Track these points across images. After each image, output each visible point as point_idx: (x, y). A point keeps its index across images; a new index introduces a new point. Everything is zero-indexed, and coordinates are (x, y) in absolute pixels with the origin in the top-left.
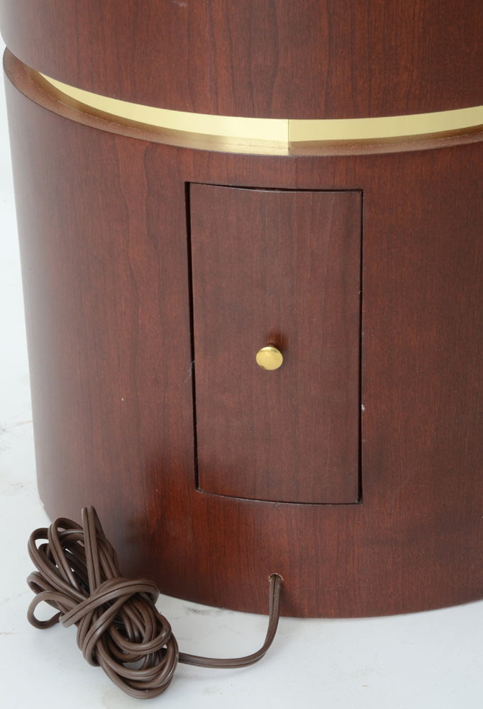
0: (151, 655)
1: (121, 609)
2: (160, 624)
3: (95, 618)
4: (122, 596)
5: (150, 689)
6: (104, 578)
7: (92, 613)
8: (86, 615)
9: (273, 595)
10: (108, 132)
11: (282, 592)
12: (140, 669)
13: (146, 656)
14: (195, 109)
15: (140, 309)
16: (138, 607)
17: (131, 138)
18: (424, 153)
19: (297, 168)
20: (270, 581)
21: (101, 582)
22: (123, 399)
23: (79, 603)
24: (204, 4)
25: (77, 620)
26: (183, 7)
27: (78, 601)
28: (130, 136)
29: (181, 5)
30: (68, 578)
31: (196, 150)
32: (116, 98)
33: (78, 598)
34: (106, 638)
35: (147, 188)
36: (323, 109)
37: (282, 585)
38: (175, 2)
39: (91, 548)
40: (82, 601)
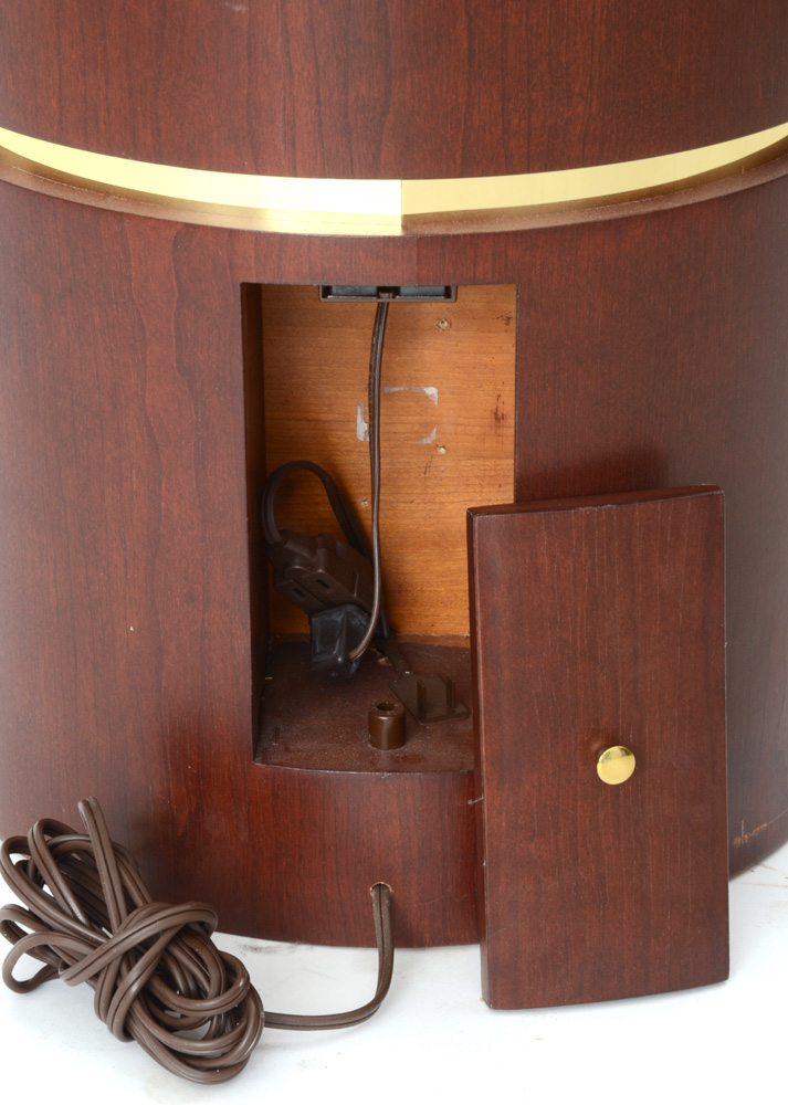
0: (219, 1016)
1: (166, 950)
2: (231, 969)
3: (124, 968)
4: (164, 931)
5: (222, 1068)
6: (131, 906)
7: (119, 960)
8: (109, 965)
9: (379, 916)
10: (111, 211)
11: (392, 910)
12: (205, 1039)
13: (211, 1018)
14: (259, 168)
15: (164, 485)
16: (193, 946)
17: (150, 218)
18: (607, 224)
19: (418, 255)
20: (372, 894)
21: (129, 912)
22: (132, 629)
23: (95, 948)
24: (274, 6)
25: (94, 972)
26: (240, 12)
27: (94, 945)
28: (149, 215)
29: (237, 9)
30: (71, 909)
31: (260, 233)
32: (126, 157)
33: (92, 940)
34: (147, 997)
35: (177, 295)
36: (459, 162)
37: (391, 898)
38: (227, 4)
39: (106, 860)
40: (100, 944)
